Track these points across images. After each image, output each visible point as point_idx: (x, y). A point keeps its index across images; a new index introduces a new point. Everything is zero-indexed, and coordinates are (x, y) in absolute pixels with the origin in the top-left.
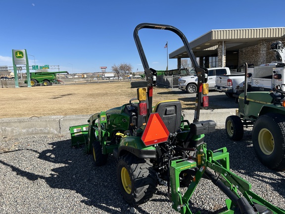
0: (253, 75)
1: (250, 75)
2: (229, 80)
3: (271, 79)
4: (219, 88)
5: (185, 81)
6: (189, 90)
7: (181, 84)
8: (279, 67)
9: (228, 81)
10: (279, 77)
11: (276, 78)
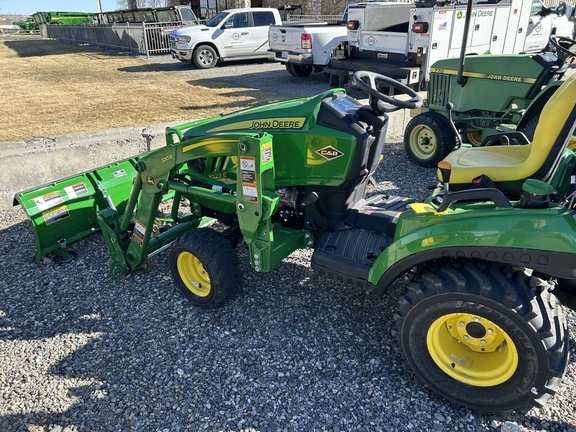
0: (362, 26)
1: (356, 25)
2: (306, 37)
3: (405, 34)
4: (279, 54)
5: (188, 39)
6: (201, 62)
7: (179, 46)
8: (423, 7)
9: (302, 39)
10: (425, 28)
11: (417, 32)
